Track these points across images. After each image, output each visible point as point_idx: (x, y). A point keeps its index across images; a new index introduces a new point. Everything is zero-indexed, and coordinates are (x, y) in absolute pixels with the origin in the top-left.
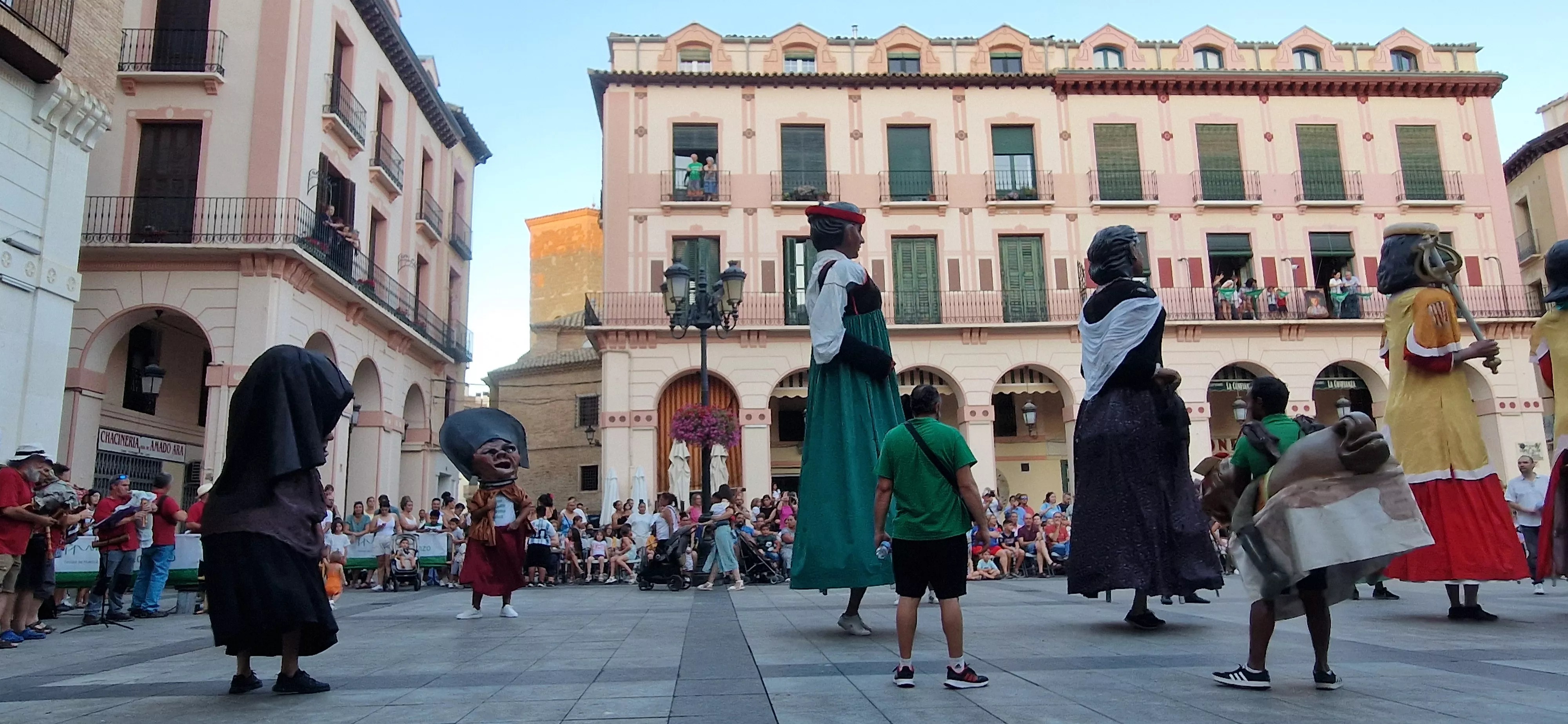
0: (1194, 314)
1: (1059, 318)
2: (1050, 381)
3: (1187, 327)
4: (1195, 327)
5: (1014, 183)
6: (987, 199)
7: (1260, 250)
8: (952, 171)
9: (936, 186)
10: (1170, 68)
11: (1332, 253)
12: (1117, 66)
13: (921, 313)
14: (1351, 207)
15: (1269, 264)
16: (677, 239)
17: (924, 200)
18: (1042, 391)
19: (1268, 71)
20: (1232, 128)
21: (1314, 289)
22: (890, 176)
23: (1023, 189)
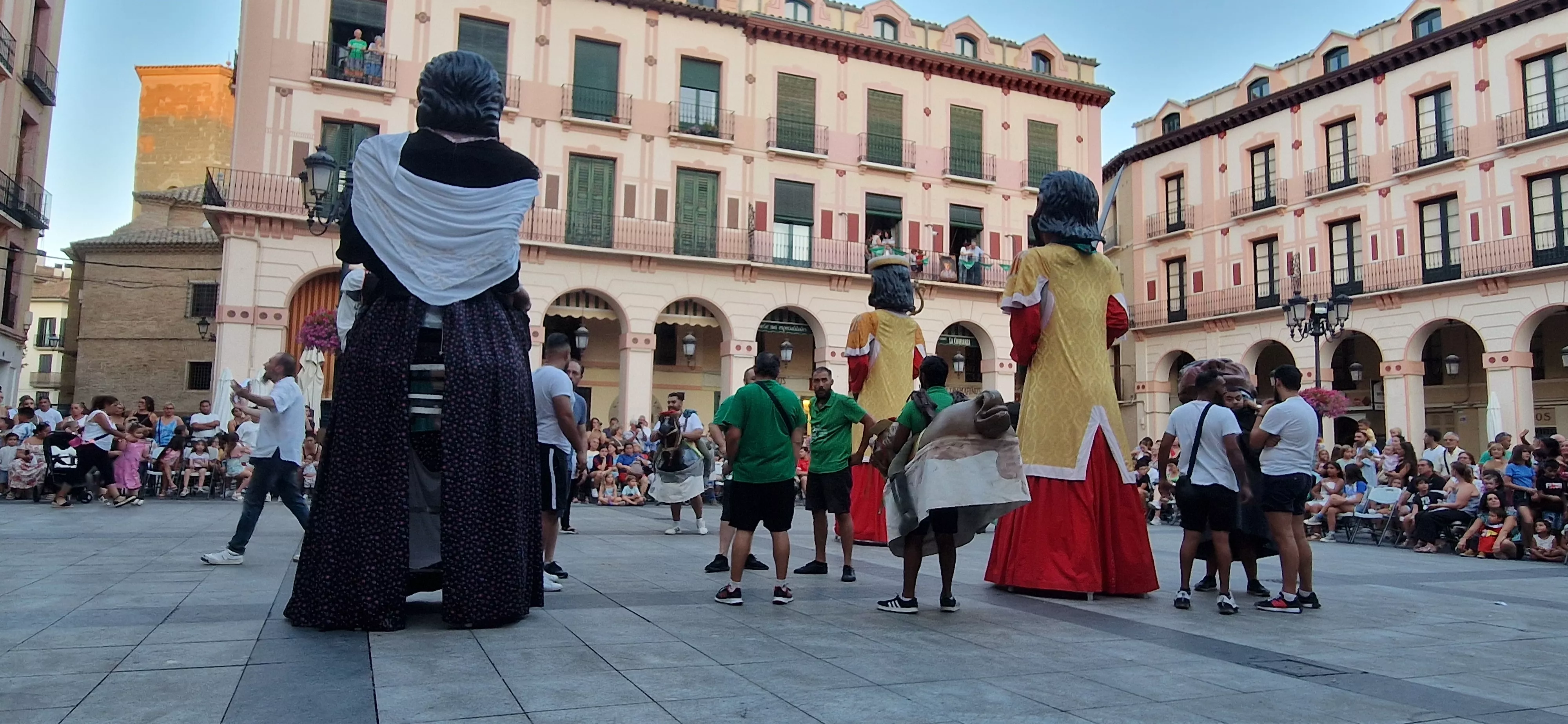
0: (847, 266)
1: (726, 255)
2: (712, 316)
3: (839, 277)
4: (846, 278)
5: (697, 118)
6: (669, 128)
7: (909, 213)
8: (638, 96)
9: (620, 108)
10: (852, 31)
11: (966, 225)
12: (805, 20)
13: (593, 236)
14: (986, 186)
15: (914, 227)
16: (327, 122)
17: (607, 121)
18: (704, 325)
19: (933, 51)
20: (898, 99)
21: (948, 255)
22: (574, 90)
23: (705, 125)
